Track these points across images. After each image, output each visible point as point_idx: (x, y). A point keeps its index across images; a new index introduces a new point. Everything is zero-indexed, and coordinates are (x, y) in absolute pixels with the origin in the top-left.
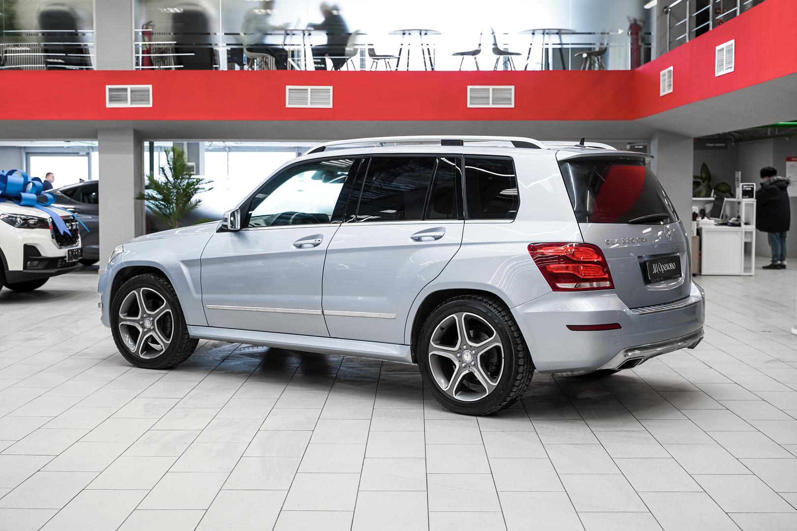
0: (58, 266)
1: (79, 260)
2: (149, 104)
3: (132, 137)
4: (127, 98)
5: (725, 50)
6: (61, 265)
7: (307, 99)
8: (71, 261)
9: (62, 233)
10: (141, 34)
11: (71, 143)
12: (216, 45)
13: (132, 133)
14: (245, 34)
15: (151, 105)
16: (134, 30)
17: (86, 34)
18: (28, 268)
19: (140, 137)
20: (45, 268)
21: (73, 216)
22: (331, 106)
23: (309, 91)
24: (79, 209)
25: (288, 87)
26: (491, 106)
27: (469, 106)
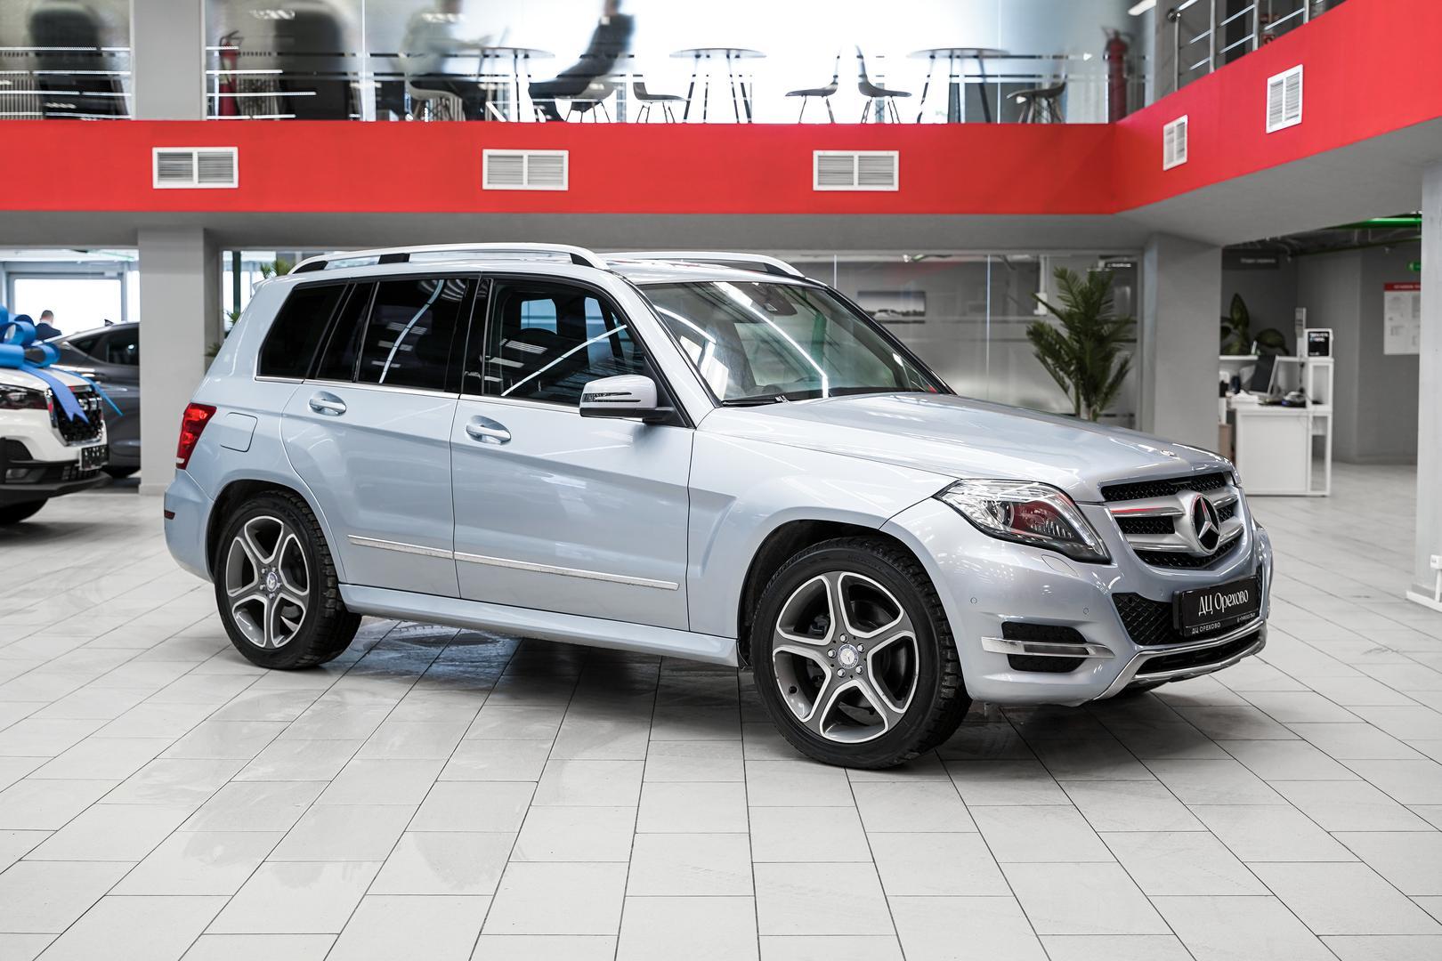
0: (63, 478)
1: (104, 466)
2: (232, 182)
3: (201, 243)
4: (192, 171)
5: (1285, 85)
6: (70, 476)
7: (521, 173)
8: (87, 469)
9: (71, 416)
10: (217, 54)
11: (89, 254)
12: (356, 74)
13: (201, 235)
14: (408, 55)
15: (235, 185)
16: (205, 48)
17: (117, 55)
18: (7, 481)
19: (215, 243)
20: (38, 483)
21: (91, 386)
22: (565, 187)
23: (525, 159)
24: (103, 374)
25: (486, 152)
26: (856, 187)
27: (816, 187)
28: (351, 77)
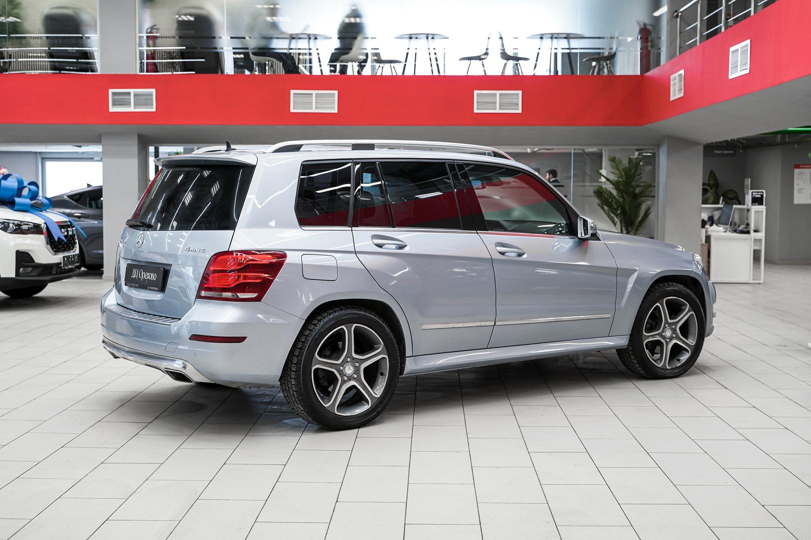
0: (53, 273)
1: (76, 266)
2: (153, 108)
3: (136, 142)
4: (130, 102)
5: (739, 51)
6: (56, 272)
7: (311, 103)
8: (67, 268)
9: (56, 239)
10: (145, 38)
12: (222, 48)
13: (136, 137)
14: (250, 37)
15: (154, 110)
16: (138, 35)
17: (91, 38)
18: (20, 275)
19: (144, 142)
20: (39, 275)
21: (70, 221)
22: (336, 111)
23: (314, 95)
24: (85, 214)
25: (292, 92)
26: (498, 111)
27: (476, 111)
28: (219, 51)
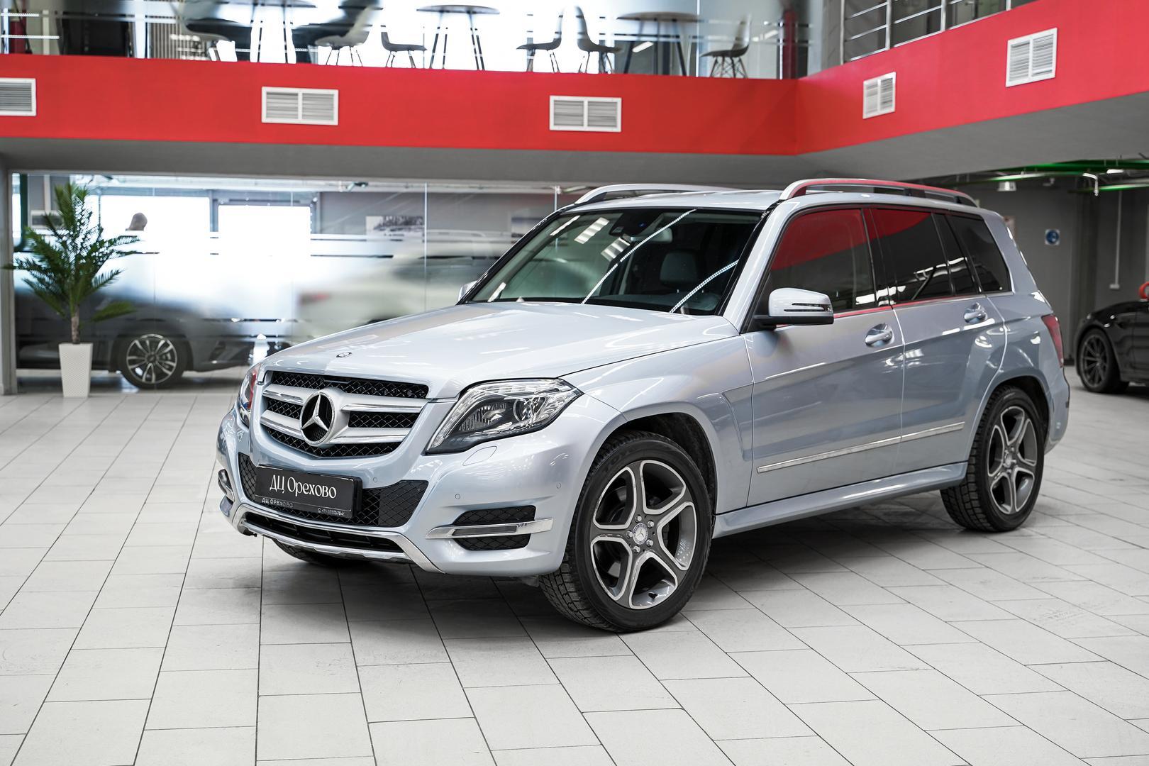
2: (31, 110)
5: (1031, 46)
7: (296, 109)
12: (132, 16)
15: (33, 113)
19: (6, 166)
22: (335, 122)
23: (300, 97)
25: (265, 90)
26: (586, 128)
27: (552, 127)
28: (128, 19)
